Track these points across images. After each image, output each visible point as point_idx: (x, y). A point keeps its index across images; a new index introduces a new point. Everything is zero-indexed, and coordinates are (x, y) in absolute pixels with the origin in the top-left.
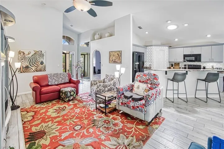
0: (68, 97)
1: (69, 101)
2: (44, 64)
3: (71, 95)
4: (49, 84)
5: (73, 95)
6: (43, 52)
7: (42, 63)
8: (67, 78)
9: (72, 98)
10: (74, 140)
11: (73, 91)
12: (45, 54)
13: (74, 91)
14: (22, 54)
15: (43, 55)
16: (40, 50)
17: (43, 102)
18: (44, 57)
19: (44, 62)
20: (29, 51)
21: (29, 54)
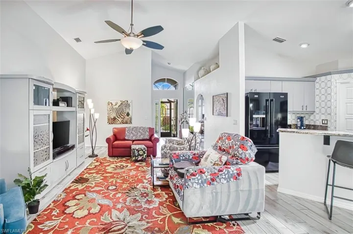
0: (136, 156)
1: (137, 161)
2: (130, 116)
3: (139, 155)
4: (126, 138)
5: (143, 155)
6: (129, 102)
7: (128, 114)
8: (147, 133)
9: (140, 158)
10: (96, 196)
11: (142, 150)
13: (144, 150)
14: (110, 105)
15: (129, 105)
16: (126, 100)
17: (115, 157)
18: (131, 108)
19: (130, 113)
20: (116, 101)
21: (116, 105)
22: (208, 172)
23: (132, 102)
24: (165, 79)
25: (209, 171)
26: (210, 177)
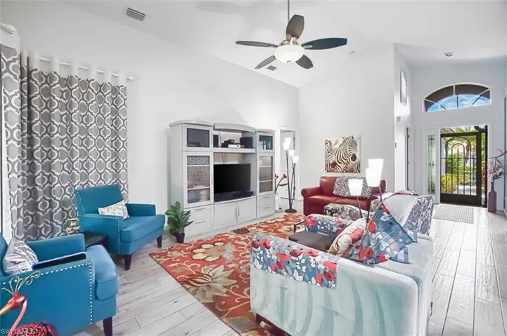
2: (357, 160)
7: (354, 158)
12: (358, 141)
14: (329, 144)
15: (355, 144)
18: (358, 147)
19: (357, 156)
20: (336, 139)
21: (336, 143)
22: (274, 249)
23: (360, 138)
24: (452, 87)
25: (276, 247)
26: (276, 258)
